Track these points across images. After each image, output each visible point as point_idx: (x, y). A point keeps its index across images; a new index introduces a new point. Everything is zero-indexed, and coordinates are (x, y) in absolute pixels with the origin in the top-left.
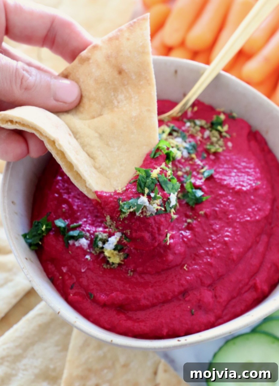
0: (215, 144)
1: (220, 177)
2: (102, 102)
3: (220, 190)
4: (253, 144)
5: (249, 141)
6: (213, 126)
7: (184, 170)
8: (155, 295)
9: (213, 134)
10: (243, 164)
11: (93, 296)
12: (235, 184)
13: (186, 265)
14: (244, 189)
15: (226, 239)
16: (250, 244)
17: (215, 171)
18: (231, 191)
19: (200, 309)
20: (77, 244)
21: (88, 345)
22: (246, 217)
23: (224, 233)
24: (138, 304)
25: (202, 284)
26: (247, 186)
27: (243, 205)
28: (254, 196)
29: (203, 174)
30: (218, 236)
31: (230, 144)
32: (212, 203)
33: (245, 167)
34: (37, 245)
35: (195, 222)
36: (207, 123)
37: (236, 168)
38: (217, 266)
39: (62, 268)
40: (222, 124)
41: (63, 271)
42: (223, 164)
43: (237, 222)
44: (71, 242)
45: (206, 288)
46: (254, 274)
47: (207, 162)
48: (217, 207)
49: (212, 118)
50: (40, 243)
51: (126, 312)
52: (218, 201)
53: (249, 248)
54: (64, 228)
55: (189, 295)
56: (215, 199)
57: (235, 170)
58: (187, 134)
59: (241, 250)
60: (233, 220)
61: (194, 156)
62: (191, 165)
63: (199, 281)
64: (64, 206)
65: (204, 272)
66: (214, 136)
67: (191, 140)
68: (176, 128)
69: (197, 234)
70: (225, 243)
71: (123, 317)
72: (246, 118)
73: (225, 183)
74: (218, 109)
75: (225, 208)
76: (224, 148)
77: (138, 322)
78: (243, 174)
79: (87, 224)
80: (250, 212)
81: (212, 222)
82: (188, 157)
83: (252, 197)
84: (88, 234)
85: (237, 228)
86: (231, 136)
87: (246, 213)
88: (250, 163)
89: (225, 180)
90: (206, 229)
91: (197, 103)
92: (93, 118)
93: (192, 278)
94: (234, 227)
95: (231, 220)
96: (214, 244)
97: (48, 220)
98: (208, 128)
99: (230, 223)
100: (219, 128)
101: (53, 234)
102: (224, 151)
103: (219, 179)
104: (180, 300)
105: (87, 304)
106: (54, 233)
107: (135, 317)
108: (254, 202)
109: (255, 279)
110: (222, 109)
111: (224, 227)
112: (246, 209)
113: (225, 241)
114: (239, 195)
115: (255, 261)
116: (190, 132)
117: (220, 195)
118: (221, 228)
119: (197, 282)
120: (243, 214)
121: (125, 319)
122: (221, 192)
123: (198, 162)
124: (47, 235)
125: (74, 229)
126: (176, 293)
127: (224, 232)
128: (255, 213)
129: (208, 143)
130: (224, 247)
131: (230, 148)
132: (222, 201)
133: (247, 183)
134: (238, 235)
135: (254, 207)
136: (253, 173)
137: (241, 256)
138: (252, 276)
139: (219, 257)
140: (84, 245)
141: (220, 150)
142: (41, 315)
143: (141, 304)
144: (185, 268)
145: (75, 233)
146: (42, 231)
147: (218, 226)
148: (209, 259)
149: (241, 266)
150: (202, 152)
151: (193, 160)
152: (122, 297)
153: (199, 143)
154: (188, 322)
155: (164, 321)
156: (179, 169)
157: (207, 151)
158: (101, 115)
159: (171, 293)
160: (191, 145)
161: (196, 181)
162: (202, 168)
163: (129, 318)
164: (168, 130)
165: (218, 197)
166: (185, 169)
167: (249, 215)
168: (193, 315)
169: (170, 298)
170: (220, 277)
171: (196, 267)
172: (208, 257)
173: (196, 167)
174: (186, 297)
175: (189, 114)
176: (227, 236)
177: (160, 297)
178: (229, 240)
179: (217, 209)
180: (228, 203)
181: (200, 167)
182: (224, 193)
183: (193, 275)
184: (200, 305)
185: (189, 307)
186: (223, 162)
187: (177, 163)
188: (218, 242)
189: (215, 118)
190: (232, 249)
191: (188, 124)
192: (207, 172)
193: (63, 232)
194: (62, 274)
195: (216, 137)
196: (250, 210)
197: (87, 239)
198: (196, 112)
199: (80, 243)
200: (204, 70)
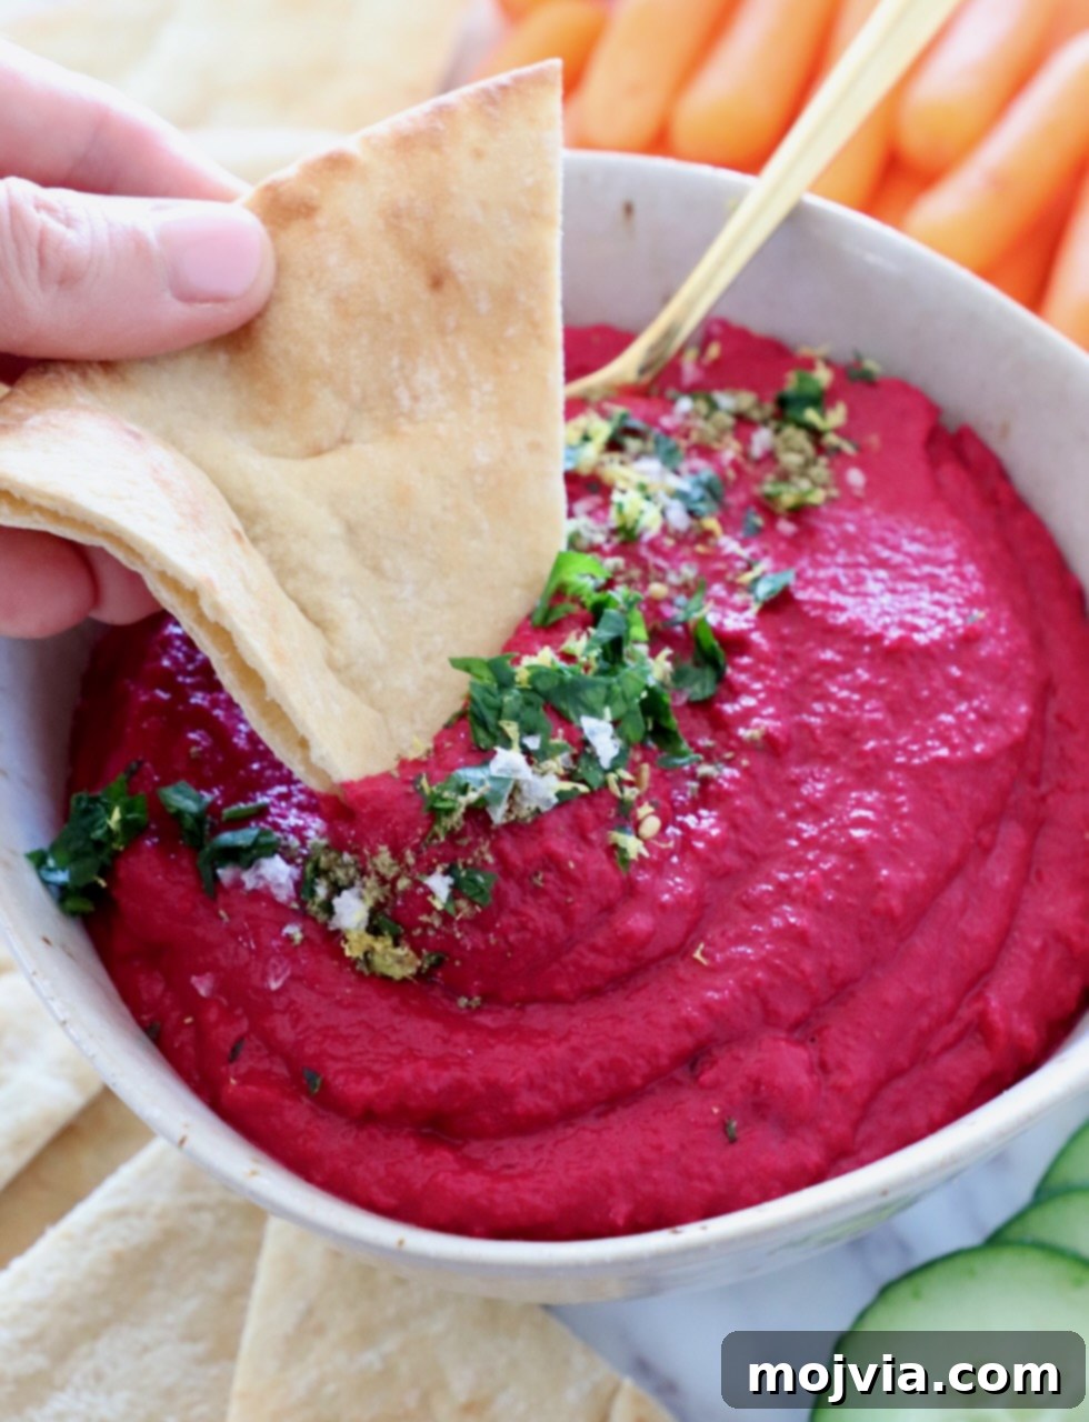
0: (795, 479)
1: (819, 597)
2: (356, 391)
3: (823, 646)
4: (949, 474)
5: (934, 464)
6: (784, 410)
7: (673, 578)
8: (575, 1071)
9: (786, 441)
10: (915, 548)
11: (318, 1081)
12: (881, 622)
13: (702, 946)
14: (920, 638)
15: (858, 833)
16: (954, 853)
17: (799, 576)
18: (867, 649)
19: (764, 1117)
20: (249, 880)
21: (320, 1331)
22: (933, 748)
23: (848, 813)
24: (505, 1110)
25: (770, 1017)
26: (930, 628)
27: (920, 703)
28: (964, 667)
29: (750, 588)
30: (825, 825)
31: (856, 477)
32: (793, 700)
33: (920, 560)
34: (90, 891)
35: (728, 772)
36: (760, 403)
37: (883, 564)
38: (827, 944)
39: (194, 979)
40: (822, 400)
41: (195, 992)
42: (832, 553)
43: (899, 767)
44: (226, 874)
45: (783, 1035)
46: (977, 979)
47: (766, 546)
48: (815, 714)
49: (781, 382)
50: (103, 883)
51: (459, 1142)
52: (817, 691)
53: (954, 871)
54: (199, 819)
55: (714, 1063)
56: (802, 681)
57: (882, 574)
58: (683, 443)
59: (921, 876)
60: (881, 761)
61: (711, 523)
62: (702, 559)
63: (756, 1008)
64: (192, 736)
65: (776, 970)
66: (791, 449)
67: (699, 463)
68: (636, 423)
69: (740, 819)
70: (856, 851)
71: (444, 1160)
72: (916, 380)
73: (842, 618)
74: (804, 351)
75: (848, 715)
76: (834, 492)
77: (511, 1178)
78: (914, 586)
79: (288, 808)
80: (949, 727)
81: (796, 771)
82: (690, 529)
83: (955, 671)
84: (294, 842)
85: (900, 791)
86: (861, 449)
87: (931, 731)
88: (940, 544)
89: (841, 608)
90: (776, 798)
91: (716, 330)
92: (318, 452)
93: (726, 992)
94: (891, 789)
95: (871, 761)
96: (811, 856)
97: (132, 792)
98: (765, 423)
99: (869, 773)
100: (811, 415)
101: (154, 844)
102: (830, 501)
103: (815, 604)
104: (679, 1084)
105: (297, 1114)
106: (156, 840)
107: (494, 1163)
108: (963, 690)
109: (980, 996)
110: (820, 350)
111: (845, 787)
112: (931, 716)
113: (852, 841)
114: (903, 663)
115: (980, 925)
116: (694, 437)
117: (825, 664)
118: (835, 793)
119: (747, 1009)
120: (920, 737)
121: (456, 1167)
122: (828, 655)
123: (730, 545)
124: (126, 849)
125: (239, 823)
126: (664, 1061)
127: (848, 809)
128: (969, 730)
129: (770, 477)
130: (851, 866)
131: (859, 493)
132: (834, 689)
133: (933, 617)
134: (902, 817)
135: (963, 707)
136: (956, 580)
137: (922, 903)
138: (971, 984)
139: (831, 905)
140: (279, 886)
141: (817, 497)
142: (120, 1214)
143: (518, 1109)
144: (697, 955)
145: (242, 837)
146: (109, 830)
147: (821, 786)
148: (792, 915)
149: (922, 943)
150: (744, 507)
151: (711, 541)
152: (437, 1082)
153: (731, 474)
154: (715, 1170)
155: (613, 1169)
156: (653, 572)
157: (767, 507)
158: (344, 441)
159: (640, 1062)
160: (699, 484)
161: (724, 616)
162: (749, 568)
163: (473, 1165)
164: (602, 430)
165: (817, 676)
166: (679, 574)
167: (945, 741)
168: (733, 1141)
169: (637, 1081)
170: (841, 989)
171: (741, 949)
172: (787, 908)
173: (720, 566)
174: (702, 1073)
175: (690, 370)
176: (861, 823)
177: (598, 1078)
178: (870, 839)
179: (815, 720)
180: (856, 697)
181: (739, 565)
182: (838, 658)
183: (731, 982)
184: (761, 1102)
185: (716, 1110)
186: (832, 545)
187: (644, 552)
188: (827, 848)
189: (792, 382)
190: (885, 872)
191: (685, 404)
192: (767, 579)
193: (191, 833)
194: (192, 1003)
195: (801, 451)
196: (947, 718)
197: (290, 861)
198: (717, 364)
199: (261, 877)
200: (740, 195)
